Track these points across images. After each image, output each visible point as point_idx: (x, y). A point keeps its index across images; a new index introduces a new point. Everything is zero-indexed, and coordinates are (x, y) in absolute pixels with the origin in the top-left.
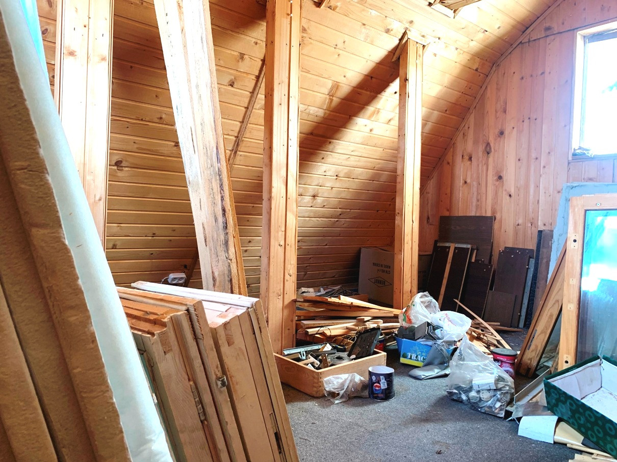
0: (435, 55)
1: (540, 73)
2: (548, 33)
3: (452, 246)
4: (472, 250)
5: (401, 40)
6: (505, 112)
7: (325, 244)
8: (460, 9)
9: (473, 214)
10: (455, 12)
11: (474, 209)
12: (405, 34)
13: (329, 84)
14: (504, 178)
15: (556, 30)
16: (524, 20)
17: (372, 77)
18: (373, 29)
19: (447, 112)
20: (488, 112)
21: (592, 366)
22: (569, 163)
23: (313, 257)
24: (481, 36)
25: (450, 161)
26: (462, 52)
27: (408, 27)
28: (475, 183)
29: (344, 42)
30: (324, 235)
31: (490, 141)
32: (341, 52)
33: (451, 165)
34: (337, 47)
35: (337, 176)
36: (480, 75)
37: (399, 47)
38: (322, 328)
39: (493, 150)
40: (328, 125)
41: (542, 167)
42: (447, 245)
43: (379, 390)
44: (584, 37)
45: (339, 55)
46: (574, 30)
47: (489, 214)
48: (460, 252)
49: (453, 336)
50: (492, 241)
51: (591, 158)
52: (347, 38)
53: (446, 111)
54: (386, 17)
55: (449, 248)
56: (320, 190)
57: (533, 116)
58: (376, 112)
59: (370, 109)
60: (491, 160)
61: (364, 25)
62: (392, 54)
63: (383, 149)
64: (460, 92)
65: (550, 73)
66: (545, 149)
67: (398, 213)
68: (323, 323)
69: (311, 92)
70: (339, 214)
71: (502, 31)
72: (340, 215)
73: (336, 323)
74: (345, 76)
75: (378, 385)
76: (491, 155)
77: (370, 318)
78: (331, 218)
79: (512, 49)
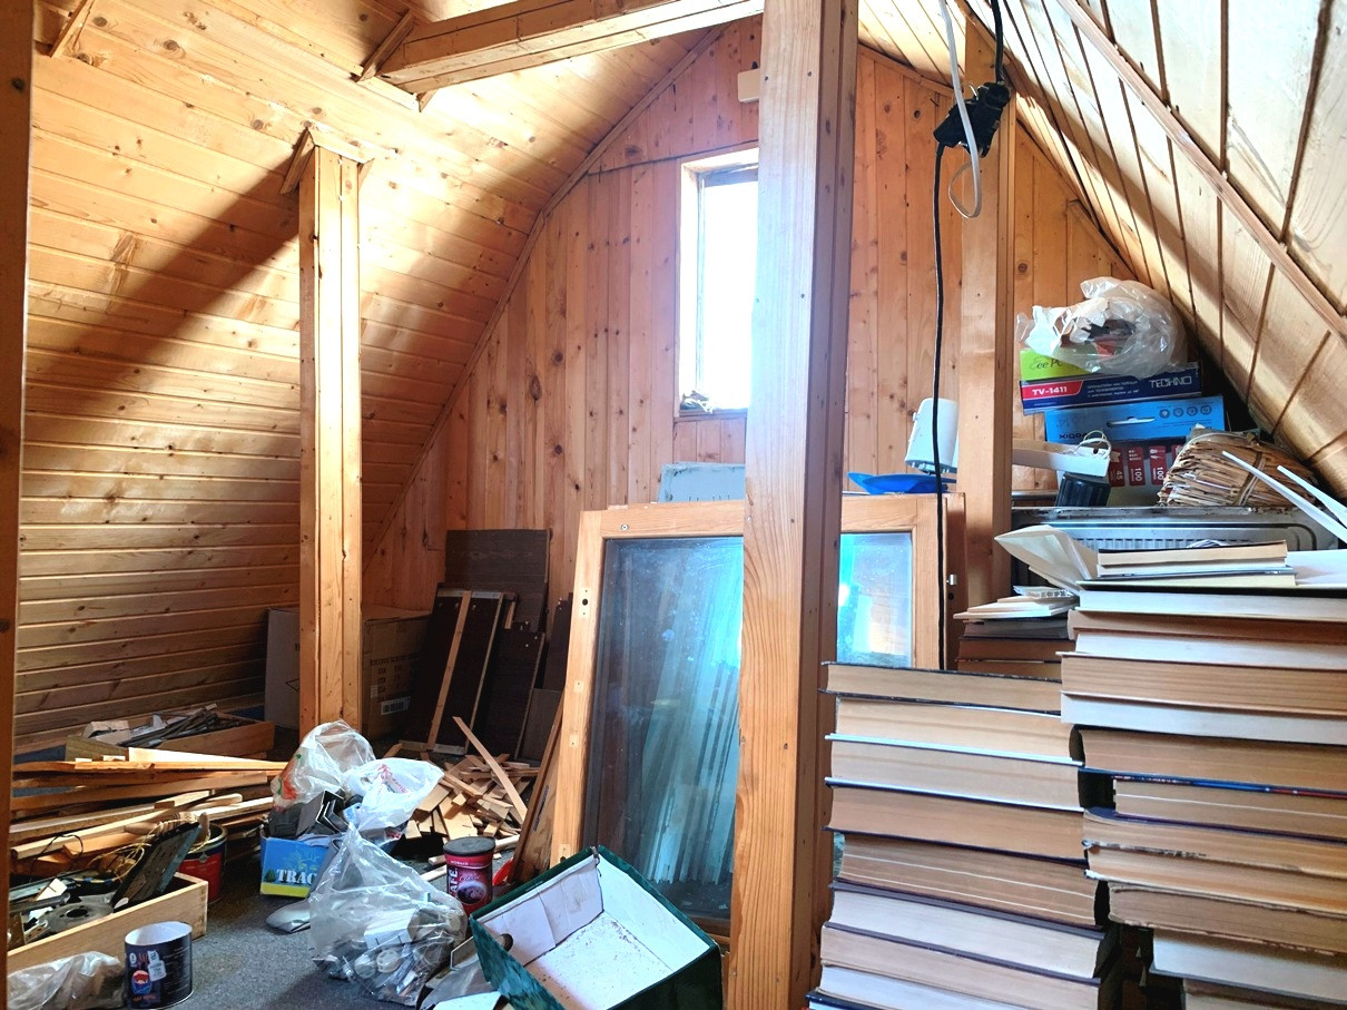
0: (394, 186)
1: (621, 239)
2: (633, 159)
3: (467, 596)
4: (506, 603)
5: (298, 147)
6: (563, 313)
7: (163, 610)
8: (429, 93)
9: (511, 526)
10: (419, 98)
11: (513, 515)
12: (305, 135)
13: (114, 236)
14: (567, 450)
15: (645, 156)
16: (585, 129)
17: (232, 227)
18: (218, 119)
19: (444, 308)
20: (532, 312)
21: (579, 871)
22: (675, 423)
23: (131, 642)
24: (493, 152)
25: (465, 413)
26: (459, 183)
27: (311, 120)
28: (514, 461)
29: (139, 142)
30: (154, 587)
31: (537, 374)
32: (133, 164)
33: (468, 420)
34: (121, 152)
35: (170, 447)
36: (510, 234)
37: (296, 163)
38: (60, 839)
39: (543, 391)
40: (125, 331)
41: (630, 429)
42: (456, 593)
43: (144, 985)
44: (698, 174)
45: (128, 171)
46: (675, 159)
47: (540, 526)
48: (482, 609)
49: (381, 819)
50: (546, 581)
51: (708, 414)
52: (145, 133)
53: (441, 305)
54: (248, 93)
55: (459, 600)
56: (124, 485)
57: (613, 327)
58: (257, 304)
59: (242, 296)
60: (541, 412)
61: (190, 106)
62: (280, 178)
63: (290, 386)
64: (468, 267)
65: (638, 240)
66: (635, 396)
67: (306, 537)
68: (68, 825)
69: (61, 254)
70: (192, 535)
71: (539, 149)
72: (197, 537)
73: (106, 818)
74: (154, 221)
75: (143, 973)
76: (541, 402)
77: (206, 794)
78: (171, 547)
79: (571, 185)
